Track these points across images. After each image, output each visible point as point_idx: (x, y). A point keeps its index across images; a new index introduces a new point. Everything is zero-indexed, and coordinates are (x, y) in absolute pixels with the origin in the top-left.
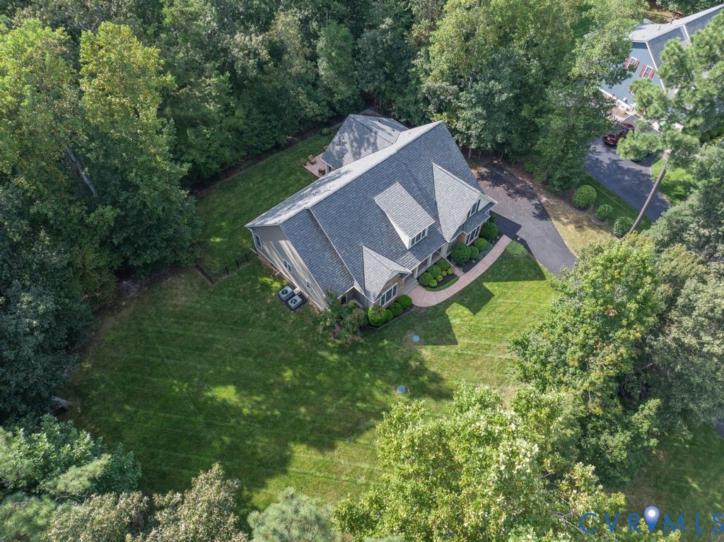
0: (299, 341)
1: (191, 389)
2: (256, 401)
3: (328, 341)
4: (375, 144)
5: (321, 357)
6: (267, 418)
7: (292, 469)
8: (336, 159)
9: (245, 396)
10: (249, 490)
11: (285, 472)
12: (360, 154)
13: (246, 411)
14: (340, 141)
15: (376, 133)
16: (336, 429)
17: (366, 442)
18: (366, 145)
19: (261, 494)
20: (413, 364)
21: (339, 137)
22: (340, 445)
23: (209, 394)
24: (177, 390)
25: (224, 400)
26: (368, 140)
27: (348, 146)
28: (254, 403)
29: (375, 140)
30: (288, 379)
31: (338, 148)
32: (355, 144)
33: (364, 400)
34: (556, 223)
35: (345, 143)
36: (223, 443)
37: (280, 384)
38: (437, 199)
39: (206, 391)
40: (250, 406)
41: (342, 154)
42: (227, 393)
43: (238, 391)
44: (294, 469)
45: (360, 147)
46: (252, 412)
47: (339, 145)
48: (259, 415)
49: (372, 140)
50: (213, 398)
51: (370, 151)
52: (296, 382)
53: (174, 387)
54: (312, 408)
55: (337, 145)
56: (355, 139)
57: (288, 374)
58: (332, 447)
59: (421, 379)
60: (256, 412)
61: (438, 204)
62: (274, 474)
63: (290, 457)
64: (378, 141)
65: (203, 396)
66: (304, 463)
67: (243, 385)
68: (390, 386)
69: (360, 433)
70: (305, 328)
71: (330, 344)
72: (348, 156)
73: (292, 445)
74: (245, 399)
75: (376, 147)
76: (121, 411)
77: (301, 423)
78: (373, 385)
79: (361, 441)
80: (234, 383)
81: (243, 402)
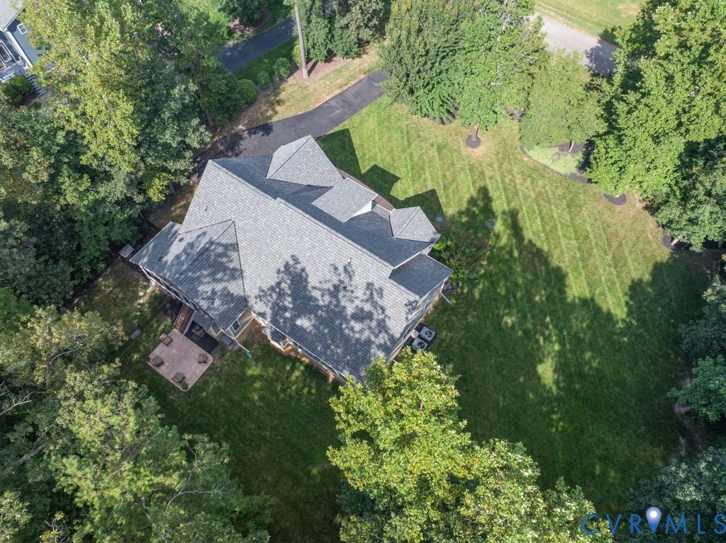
0: (470, 320)
1: (556, 409)
2: (544, 342)
3: (462, 292)
4: (226, 247)
5: (481, 295)
6: (555, 327)
7: (588, 295)
8: (232, 305)
9: (543, 352)
10: (617, 322)
11: (592, 299)
12: (234, 270)
13: (557, 347)
14: (209, 298)
15: (212, 243)
16: (543, 268)
17: (545, 244)
18: (224, 260)
19: (617, 313)
20: (464, 219)
21: (203, 299)
22: (555, 262)
23: (554, 388)
24: (561, 424)
25: (555, 371)
26: (219, 255)
27: (219, 287)
28: (547, 343)
29: (222, 245)
30: (514, 319)
31: (217, 302)
32: (219, 276)
33: (511, 252)
34: (275, 119)
35: (213, 290)
36: (592, 357)
37: (521, 325)
38: (305, 183)
39: (552, 394)
40: (551, 345)
41: (227, 296)
42: (546, 371)
43: (541, 361)
44: (587, 292)
45: (225, 269)
46: (556, 341)
47: (214, 299)
48: (556, 335)
49: (220, 250)
50: (557, 382)
51: (234, 255)
52: (514, 311)
53: (560, 429)
54: (533, 291)
55: (213, 303)
56: (213, 274)
57: (509, 320)
58: (558, 270)
59: (477, 212)
60: (554, 338)
61: (310, 183)
62: (598, 308)
63: (579, 298)
64: (224, 242)
65: (558, 393)
66: (580, 287)
67: (534, 359)
68: (492, 234)
69: (539, 251)
70: (453, 318)
71: (465, 291)
72: (235, 288)
73: (569, 300)
74: (546, 352)
75: (232, 245)
76: (604, 474)
77: (549, 297)
78: (494, 247)
79: (545, 248)
80: (534, 368)
81: (549, 353)
